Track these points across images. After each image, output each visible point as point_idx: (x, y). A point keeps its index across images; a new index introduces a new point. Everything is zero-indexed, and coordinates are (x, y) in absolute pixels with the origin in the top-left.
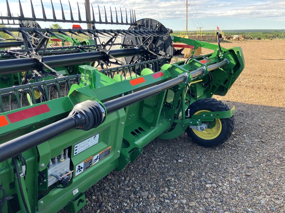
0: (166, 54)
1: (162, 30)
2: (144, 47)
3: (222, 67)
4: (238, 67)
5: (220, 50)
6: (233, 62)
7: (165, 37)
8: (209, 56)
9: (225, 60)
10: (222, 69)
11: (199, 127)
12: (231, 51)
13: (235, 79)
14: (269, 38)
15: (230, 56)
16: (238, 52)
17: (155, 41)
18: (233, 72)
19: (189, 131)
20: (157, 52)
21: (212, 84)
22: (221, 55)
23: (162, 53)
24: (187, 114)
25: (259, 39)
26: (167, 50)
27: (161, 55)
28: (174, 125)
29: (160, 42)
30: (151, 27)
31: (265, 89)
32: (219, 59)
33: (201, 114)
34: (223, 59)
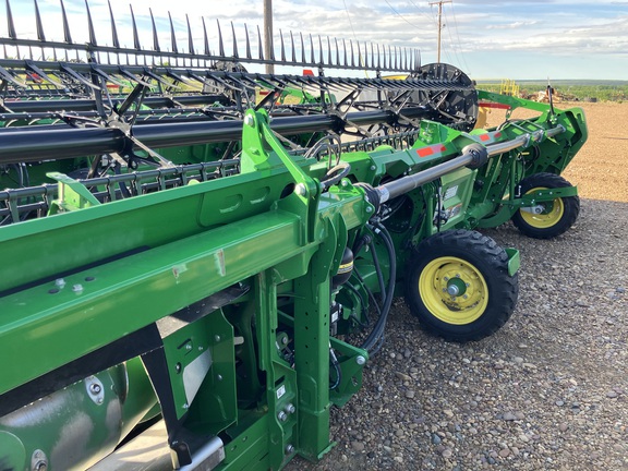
0: (467, 117)
1: (463, 80)
2: (433, 105)
3: (555, 137)
4: (579, 137)
5: (553, 112)
6: (572, 130)
7: (467, 91)
8: (534, 120)
9: (559, 126)
10: (554, 140)
11: (534, 208)
12: (569, 114)
13: (573, 155)
14: (616, 98)
15: (567, 120)
16: (579, 115)
17: (450, 96)
18: (570, 144)
19: (517, 218)
20: (452, 112)
21: (536, 163)
22: (553, 119)
23: (461, 114)
24: (516, 193)
25: (594, 100)
26: (469, 111)
27: (459, 118)
28: (497, 207)
29: (458, 99)
30: (445, 76)
31: (616, 181)
32: (549, 125)
33: (536, 193)
34: (555, 125)
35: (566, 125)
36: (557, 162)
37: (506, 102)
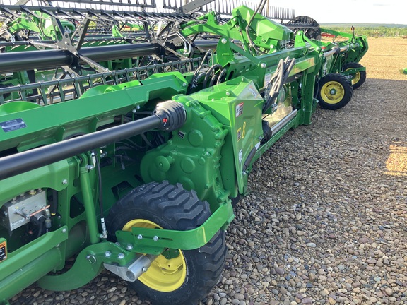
1: (315, 24)
4: (365, 49)
5: (354, 37)
6: (362, 46)
7: (316, 28)
9: (357, 44)
10: (354, 50)
11: (349, 76)
13: (362, 57)
15: (360, 41)
16: (365, 39)
18: (361, 52)
21: (346, 61)
22: (354, 41)
24: (341, 71)
26: (317, 37)
29: (312, 32)
30: (306, 22)
33: (349, 70)
34: (355, 44)
35: (359, 44)
36: (355, 60)
37: (334, 34)
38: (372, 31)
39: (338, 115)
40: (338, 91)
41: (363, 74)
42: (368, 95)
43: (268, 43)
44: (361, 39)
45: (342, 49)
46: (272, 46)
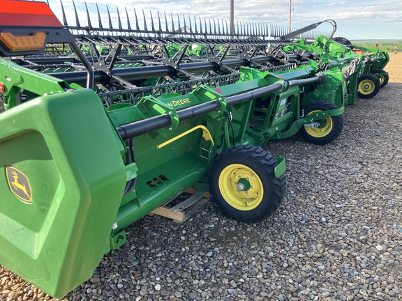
38: (391, 47)
39: (371, 101)
40: (370, 86)
41: (386, 78)
42: (390, 92)
43: (336, 54)
44: (384, 53)
45: (372, 59)
46: (339, 56)
